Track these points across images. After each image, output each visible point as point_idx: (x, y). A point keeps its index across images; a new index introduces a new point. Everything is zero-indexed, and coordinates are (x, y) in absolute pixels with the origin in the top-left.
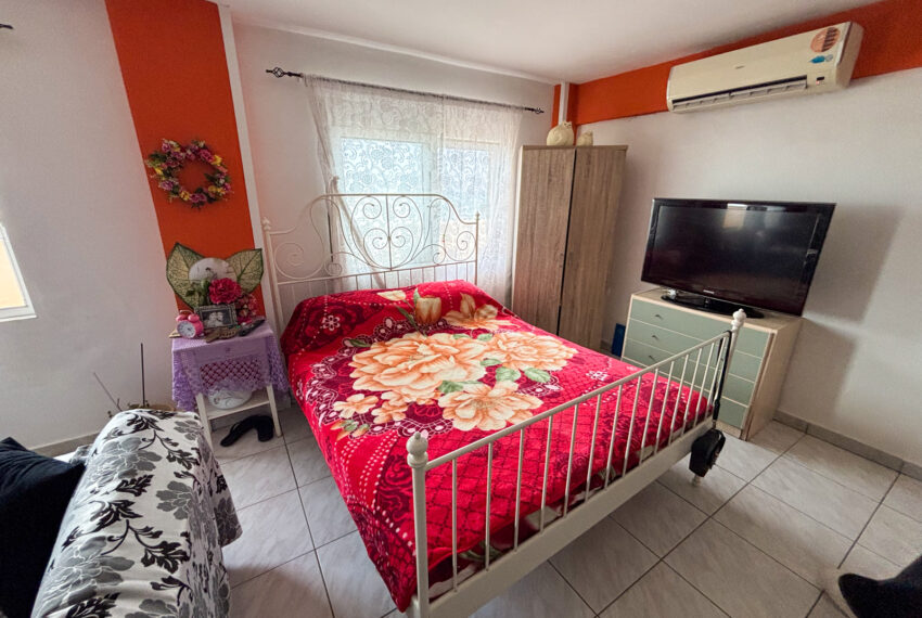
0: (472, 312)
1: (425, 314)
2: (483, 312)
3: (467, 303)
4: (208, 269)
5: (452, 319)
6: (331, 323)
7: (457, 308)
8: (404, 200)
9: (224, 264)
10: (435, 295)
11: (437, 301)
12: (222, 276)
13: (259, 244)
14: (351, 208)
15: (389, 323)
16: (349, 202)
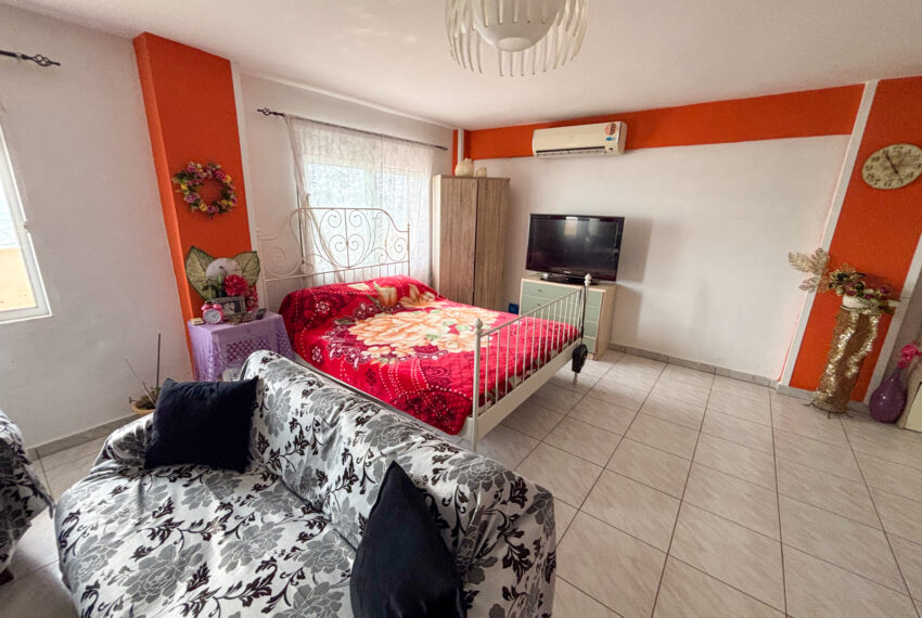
0: (418, 297)
1: (386, 300)
2: (425, 297)
3: (414, 291)
4: (221, 267)
5: (405, 301)
6: (323, 307)
7: (408, 295)
8: (356, 213)
9: (234, 263)
10: (392, 286)
11: (393, 290)
12: (231, 273)
13: (254, 247)
14: (318, 219)
15: (363, 306)
16: (318, 214)
